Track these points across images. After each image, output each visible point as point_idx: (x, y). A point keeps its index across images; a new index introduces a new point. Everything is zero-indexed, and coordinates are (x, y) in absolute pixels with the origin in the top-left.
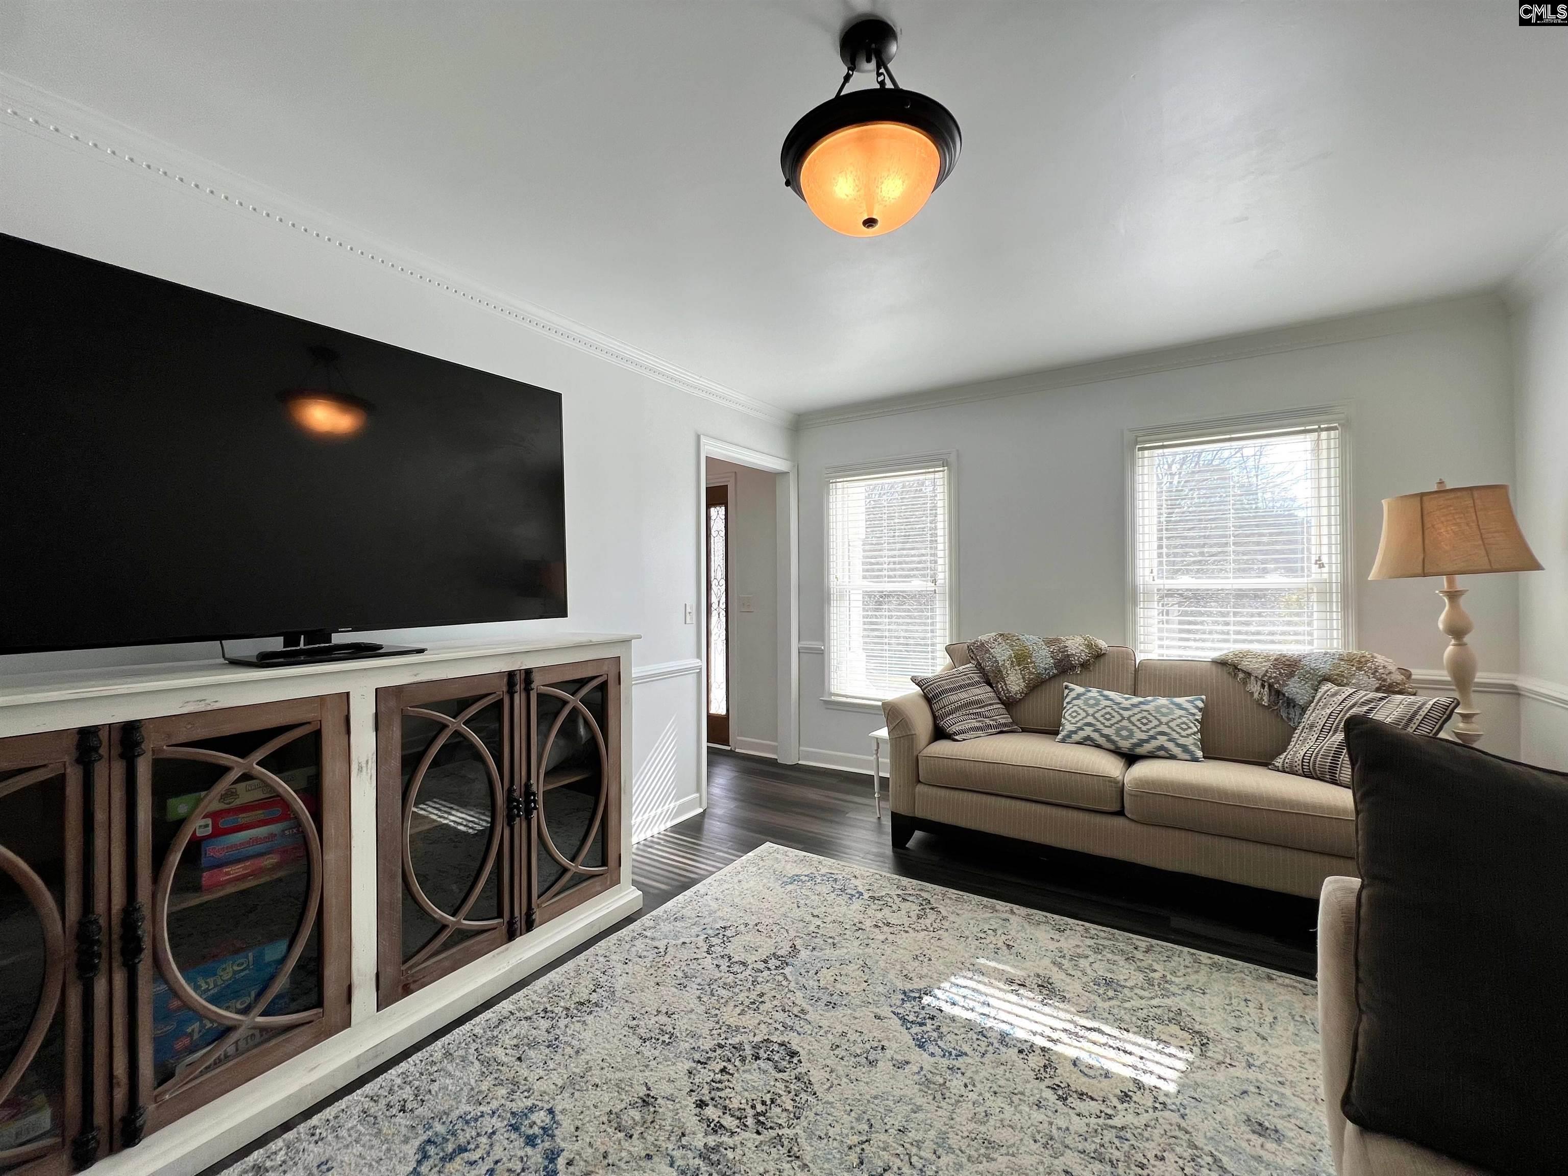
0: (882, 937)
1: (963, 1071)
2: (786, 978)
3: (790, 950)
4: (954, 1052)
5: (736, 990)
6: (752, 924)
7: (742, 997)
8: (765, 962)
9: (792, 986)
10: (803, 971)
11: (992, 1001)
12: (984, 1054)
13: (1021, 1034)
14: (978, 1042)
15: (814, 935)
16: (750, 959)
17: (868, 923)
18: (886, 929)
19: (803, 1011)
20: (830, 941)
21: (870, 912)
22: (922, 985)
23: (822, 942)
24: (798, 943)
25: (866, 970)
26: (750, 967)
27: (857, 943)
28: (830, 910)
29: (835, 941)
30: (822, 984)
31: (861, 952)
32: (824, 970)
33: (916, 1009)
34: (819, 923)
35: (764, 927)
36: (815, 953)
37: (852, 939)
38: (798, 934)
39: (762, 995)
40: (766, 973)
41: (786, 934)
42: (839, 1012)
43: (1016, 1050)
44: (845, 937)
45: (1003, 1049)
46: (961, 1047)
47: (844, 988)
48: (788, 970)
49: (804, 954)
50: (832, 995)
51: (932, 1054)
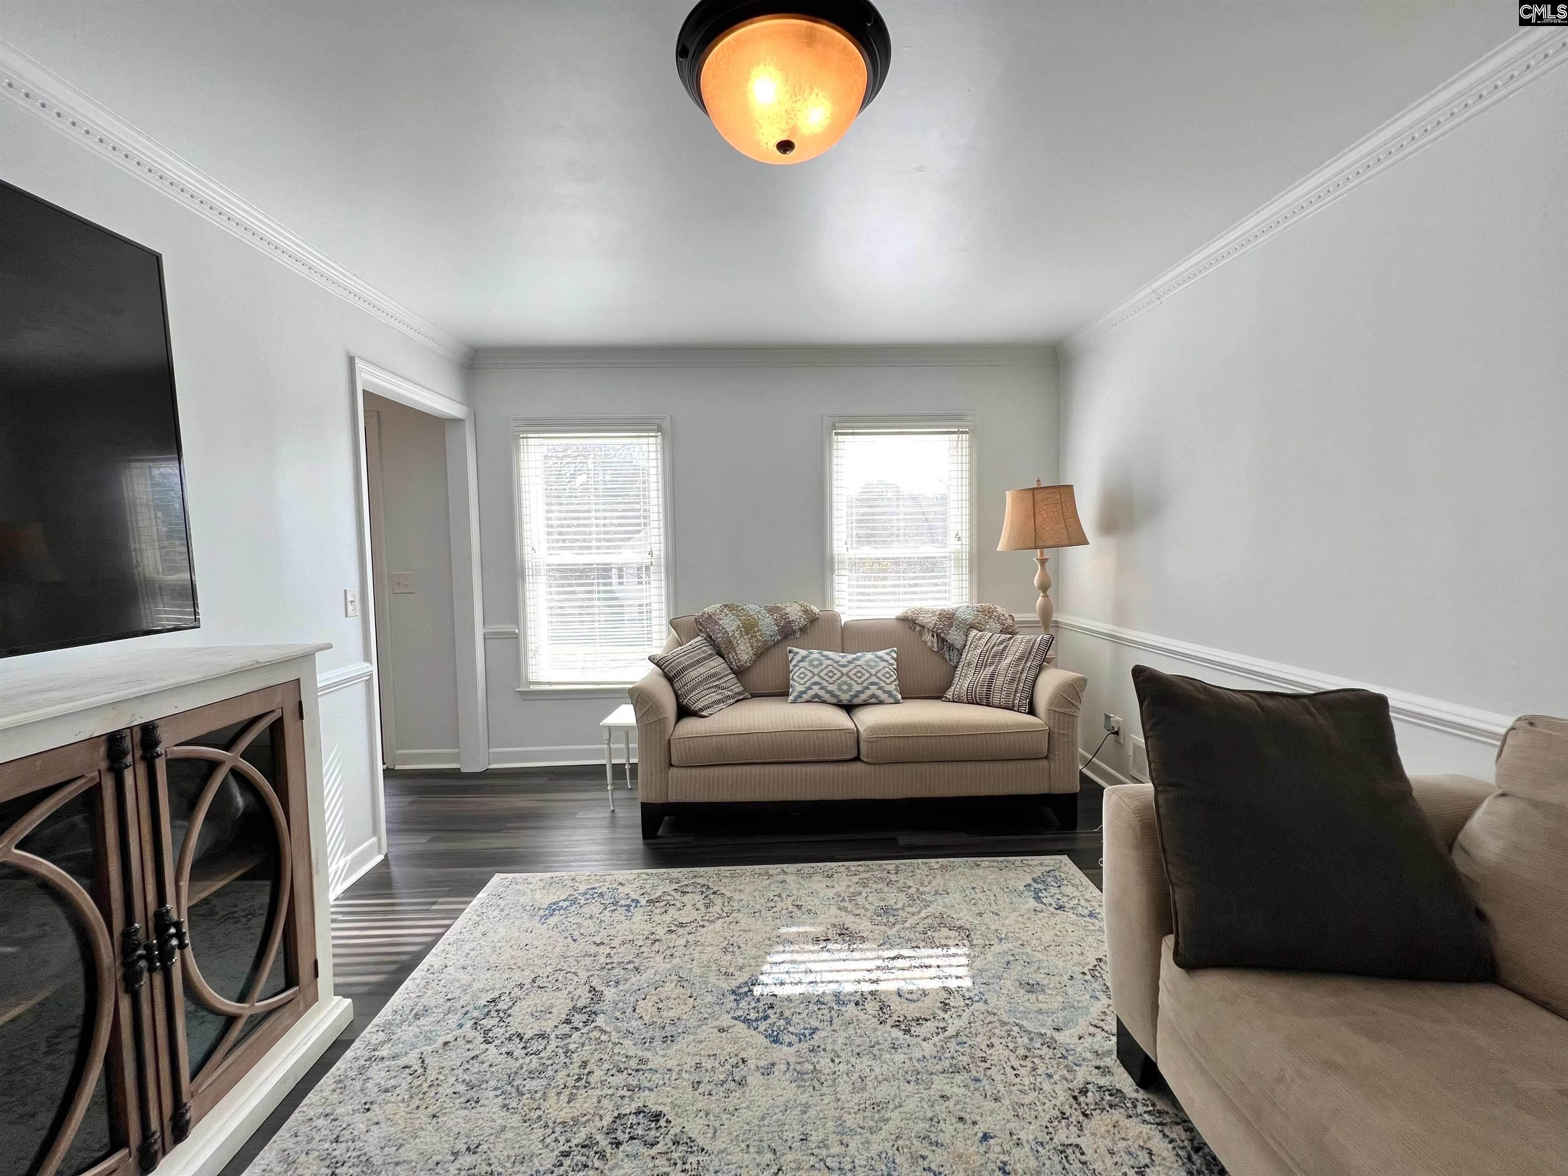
0: (682, 942)
1: (823, 1046)
2: (603, 1031)
3: (590, 995)
4: (807, 1032)
5: (550, 1073)
6: (527, 982)
7: (561, 1077)
8: (568, 1022)
9: (615, 1037)
10: (618, 1014)
11: (811, 966)
12: (831, 1021)
13: (849, 988)
14: (821, 1012)
15: (609, 966)
16: (547, 1026)
17: (661, 932)
18: (681, 931)
19: (641, 1061)
20: (631, 966)
21: (657, 918)
22: (744, 977)
23: (622, 972)
24: (595, 982)
25: (685, 984)
26: (552, 1036)
27: (659, 958)
28: (612, 932)
29: (636, 965)
30: (647, 1018)
31: (669, 966)
32: (641, 1002)
33: (753, 1004)
34: (608, 950)
35: (545, 979)
36: (621, 987)
37: (652, 955)
38: (590, 973)
39: (584, 1064)
40: (576, 1035)
41: (576, 979)
42: (682, 1043)
43: (853, 1004)
44: (645, 955)
45: (844, 1009)
46: (809, 1023)
47: (671, 1014)
48: (600, 1020)
49: (610, 994)
50: (663, 1028)
51: (790, 1044)
